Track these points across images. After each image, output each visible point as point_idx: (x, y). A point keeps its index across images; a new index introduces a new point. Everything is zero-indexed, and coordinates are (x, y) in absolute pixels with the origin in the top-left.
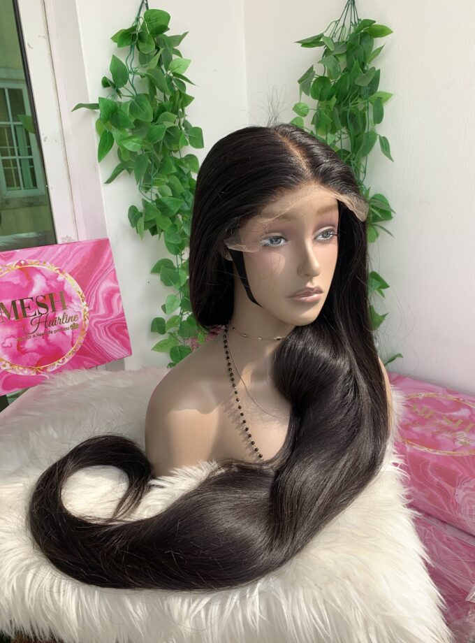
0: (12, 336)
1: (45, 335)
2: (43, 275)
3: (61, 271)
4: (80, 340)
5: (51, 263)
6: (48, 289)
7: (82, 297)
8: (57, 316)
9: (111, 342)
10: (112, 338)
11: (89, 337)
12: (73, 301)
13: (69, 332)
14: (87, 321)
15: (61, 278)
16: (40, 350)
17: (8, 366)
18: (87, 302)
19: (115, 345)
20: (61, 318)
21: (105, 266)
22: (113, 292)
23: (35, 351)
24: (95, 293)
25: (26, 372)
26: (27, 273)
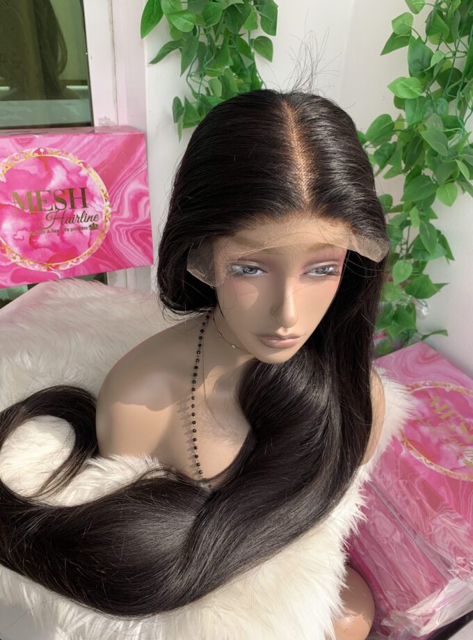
0: (25, 229)
1: (61, 232)
2: (63, 166)
3: (85, 165)
4: (98, 242)
5: (75, 154)
6: (68, 183)
7: (105, 196)
8: (75, 214)
9: (133, 249)
10: (134, 244)
11: (108, 239)
12: (95, 199)
13: (87, 232)
14: (108, 223)
15: (84, 172)
16: (53, 246)
17: (18, 260)
18: (111, 202)
19: (136, 252)
20: (80, 215)
21: (136, 165)
22: (140, 196)
23: (48, 247)
24: (120, 193)
25: (37, 267)
26: (46, 163)
